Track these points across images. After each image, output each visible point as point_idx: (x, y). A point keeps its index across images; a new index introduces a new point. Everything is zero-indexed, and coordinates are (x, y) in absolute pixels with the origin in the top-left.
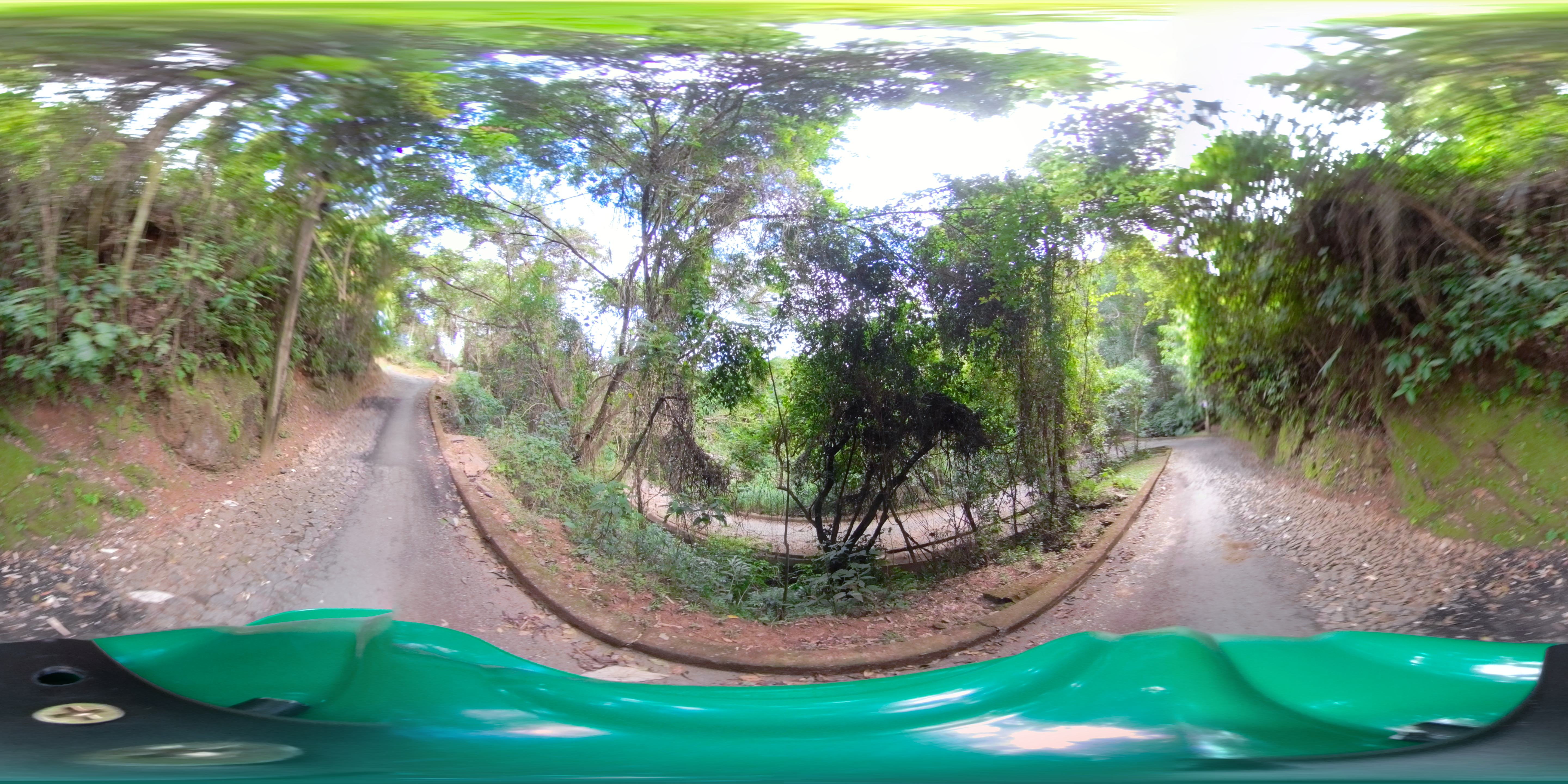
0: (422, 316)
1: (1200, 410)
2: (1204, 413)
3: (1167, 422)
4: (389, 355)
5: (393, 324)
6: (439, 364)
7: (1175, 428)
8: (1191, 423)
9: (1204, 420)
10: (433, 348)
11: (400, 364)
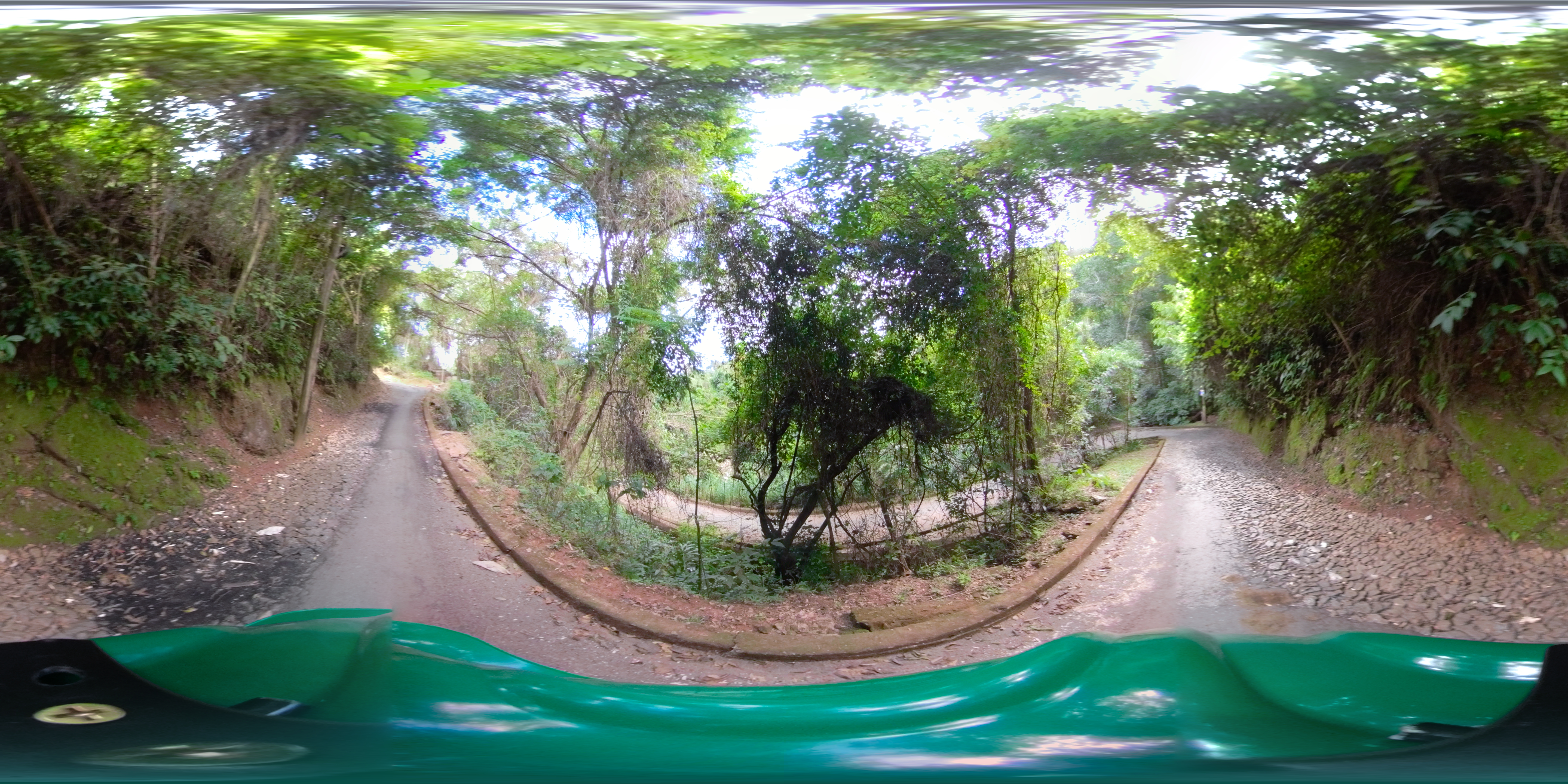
0: (417, 327)
1: (1196, 399)
2: (1201, 402)
3: (1162, 411)
4: (386, 366)
5: (390, 336)
6: (434, 373)
7: (1170, 417)
8: (1187, 412)
9: (1201, 410)
10: (428, 358)
11: (397, 374)
